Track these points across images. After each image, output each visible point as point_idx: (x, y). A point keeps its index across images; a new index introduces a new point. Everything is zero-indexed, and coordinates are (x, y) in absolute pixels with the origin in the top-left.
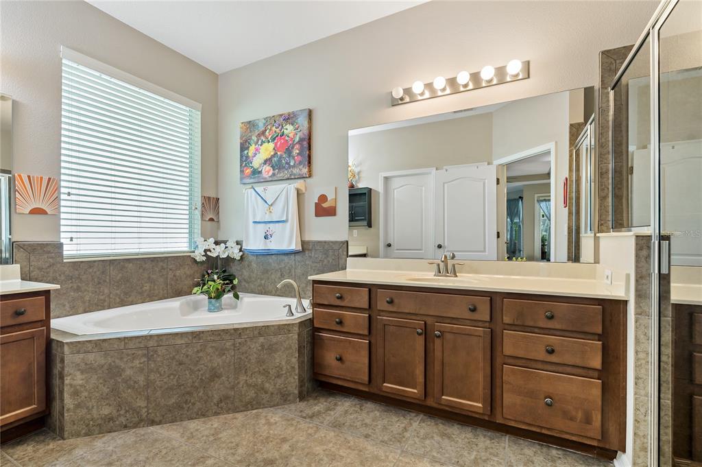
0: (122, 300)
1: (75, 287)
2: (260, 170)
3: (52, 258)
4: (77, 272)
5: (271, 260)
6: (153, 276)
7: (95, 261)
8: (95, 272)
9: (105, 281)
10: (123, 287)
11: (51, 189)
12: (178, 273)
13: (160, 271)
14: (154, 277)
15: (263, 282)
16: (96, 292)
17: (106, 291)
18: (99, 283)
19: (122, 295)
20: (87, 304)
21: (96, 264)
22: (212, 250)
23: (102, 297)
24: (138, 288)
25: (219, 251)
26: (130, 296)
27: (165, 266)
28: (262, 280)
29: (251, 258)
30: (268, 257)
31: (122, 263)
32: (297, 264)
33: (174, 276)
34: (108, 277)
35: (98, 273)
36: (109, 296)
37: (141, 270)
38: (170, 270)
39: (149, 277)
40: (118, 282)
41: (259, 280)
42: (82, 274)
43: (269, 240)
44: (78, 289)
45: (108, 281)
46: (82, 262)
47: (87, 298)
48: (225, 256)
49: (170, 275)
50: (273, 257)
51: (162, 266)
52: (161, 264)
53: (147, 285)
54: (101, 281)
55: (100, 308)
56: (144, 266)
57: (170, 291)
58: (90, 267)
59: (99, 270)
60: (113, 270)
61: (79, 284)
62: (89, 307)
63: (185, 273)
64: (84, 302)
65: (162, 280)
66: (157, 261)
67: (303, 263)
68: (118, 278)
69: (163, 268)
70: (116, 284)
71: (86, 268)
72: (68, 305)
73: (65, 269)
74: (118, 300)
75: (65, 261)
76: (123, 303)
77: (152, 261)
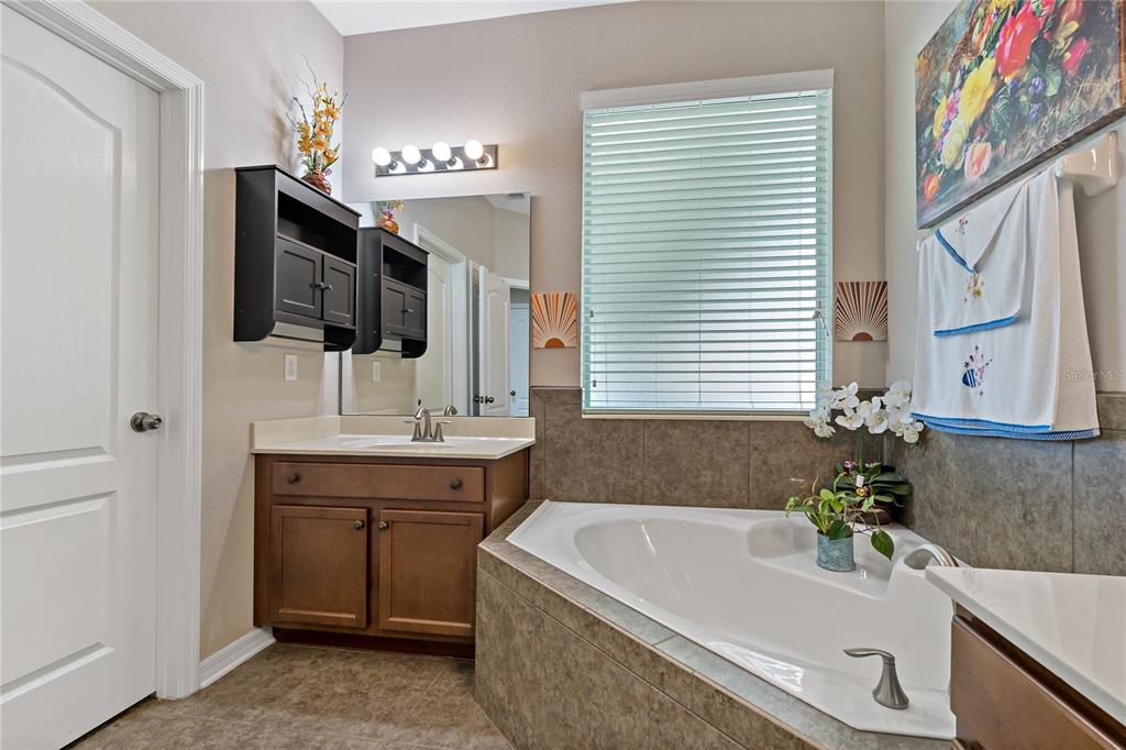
0: (663, 494)
1: (596, 458)
2: (958, 167)
3: (568, 411)
4: (597, 436)
5: (997, 454)
6: (717, 457)
7: (621, 420)
8: (623, 438)
9: (636, 455)
10: (664, 470)
11: (569, 308)
12: (772, 458)
13: (733, 450)
14: (721, 459)
15: (973, 524)
16: (623, 472)
17: (638, 473)
18: (628, 458)
19: (663, 483)
20: (611, 489)
21: (624, 424)
22: (849, 413)
23: (632, 483)
24: (689, 476)
25: (865, 416)
26: (676, 488)
27: (743, 438)
28: (970, 515)
29: (946, 442)
30: (987, 444)
31: (663, 427)
32: (1082, 485)
33: (764, 462)
34: (641, 449)
35: (626, 440)
36: (642, 482)
37: (696, 444)
38: (756, 449)
39: (711, 459)
40: (656, 460)
41: (962, 516)
42: (605, 439)
43: (978, 389)
44: (598, 463)
45: (640, 454)
46: (604, 420)
47: (611, 479)
48: (879, 430)
49: (755, 460)
50: (1001, 445)
51: (738, 441)
52: (735, 434)
53: (706, 472)
54: (631, 455)
55: (628, 498)
56: (702, 436)
57: (754, 494)
58: (615, 430)
59: (627, 436)
60: (650, 437)
61: (601, 456)
62: (613, 494)
63: (790, 461)
64: (606, 485)
65: (736, 468)
66: (728, 427)
67: (1105, 489)
68: (656, 453)
69: (738, 443)
70: (653, 463)
71: (610, 430)
72: (586, 486)
73: (584, 429)
74: (656, 492)
75: (583, 416)
76: (663, 500)
77: (717, 427)
